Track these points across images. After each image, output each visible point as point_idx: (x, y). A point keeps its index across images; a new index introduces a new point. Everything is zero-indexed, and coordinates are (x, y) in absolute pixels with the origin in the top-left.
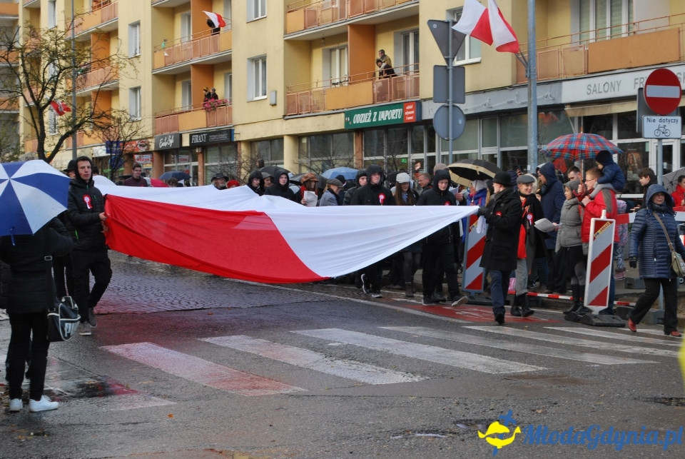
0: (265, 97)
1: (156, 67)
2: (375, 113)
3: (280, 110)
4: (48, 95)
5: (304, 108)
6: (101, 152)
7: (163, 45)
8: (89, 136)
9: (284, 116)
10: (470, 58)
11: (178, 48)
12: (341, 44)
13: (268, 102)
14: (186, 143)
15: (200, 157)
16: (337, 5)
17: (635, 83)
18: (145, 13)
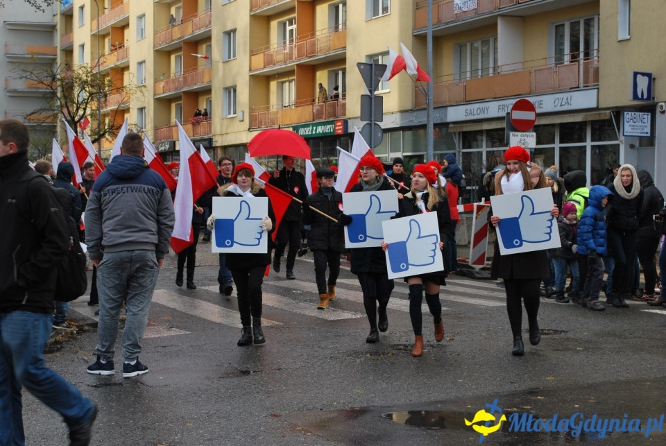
0: (235, 115)
1: (157, 92)
2: (315, 128)
3: (246, 124)
5: (263, 123)
9: (249, 129)
10: (382, 89)
11: (173, 80)
12: (291, 78)
13: (238, 119)
14: (178, 147)
16: (287, 51)
17: (499, 109)
18: (150, 58)
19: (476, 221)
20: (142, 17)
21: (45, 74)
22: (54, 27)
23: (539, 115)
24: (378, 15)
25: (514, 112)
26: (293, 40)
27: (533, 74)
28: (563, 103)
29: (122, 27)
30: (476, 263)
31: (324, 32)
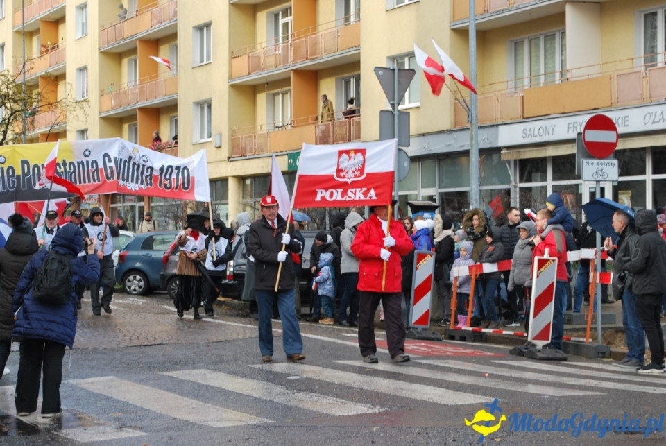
0: (210, 139)
1: (104, 110)
3: (225, 152)
5: (248, 150)
7: (110, 88)
9: (229, 158)
10: (409, 102)
11: (125, 92)
12: (285, 89)
13: (213, 145)
15: (146, 199)
16: (280, 51)
17: (569, 128)
18: (92, 58)
19: (537, 282)
20: (83, 7)
23: (620, 136)
24: (404, 2)
25: (587, 131)
26: (288, 37)
27: (615, 79)
28: (657, 120)
29: (57, 21)
30: (536, 338)
31: (330, 25)
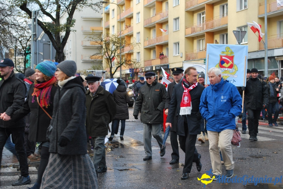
1: (145, 45)
3: (184, 59)
4: (113, 55)
5: (191, 58)
6: (128, 72)
7: (147, 39)
8: (125, 67)
9: (185, 61)
10: (244, 42)
11: (152, 40)
12: (203, 38)
13: (180, 56)
14: (154, 69)
15: (158, 74)
16: (201, 26)
18: (141, 29)
20: (138, 13)
21: (98, 39)
22: (101, 19)
24: (242, 9)
26: (204, 21)
29: (130, 18)
31: (218, 17)
